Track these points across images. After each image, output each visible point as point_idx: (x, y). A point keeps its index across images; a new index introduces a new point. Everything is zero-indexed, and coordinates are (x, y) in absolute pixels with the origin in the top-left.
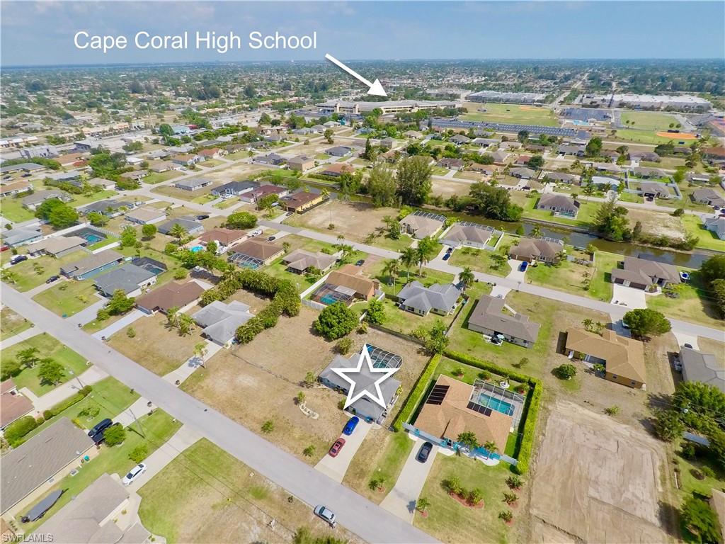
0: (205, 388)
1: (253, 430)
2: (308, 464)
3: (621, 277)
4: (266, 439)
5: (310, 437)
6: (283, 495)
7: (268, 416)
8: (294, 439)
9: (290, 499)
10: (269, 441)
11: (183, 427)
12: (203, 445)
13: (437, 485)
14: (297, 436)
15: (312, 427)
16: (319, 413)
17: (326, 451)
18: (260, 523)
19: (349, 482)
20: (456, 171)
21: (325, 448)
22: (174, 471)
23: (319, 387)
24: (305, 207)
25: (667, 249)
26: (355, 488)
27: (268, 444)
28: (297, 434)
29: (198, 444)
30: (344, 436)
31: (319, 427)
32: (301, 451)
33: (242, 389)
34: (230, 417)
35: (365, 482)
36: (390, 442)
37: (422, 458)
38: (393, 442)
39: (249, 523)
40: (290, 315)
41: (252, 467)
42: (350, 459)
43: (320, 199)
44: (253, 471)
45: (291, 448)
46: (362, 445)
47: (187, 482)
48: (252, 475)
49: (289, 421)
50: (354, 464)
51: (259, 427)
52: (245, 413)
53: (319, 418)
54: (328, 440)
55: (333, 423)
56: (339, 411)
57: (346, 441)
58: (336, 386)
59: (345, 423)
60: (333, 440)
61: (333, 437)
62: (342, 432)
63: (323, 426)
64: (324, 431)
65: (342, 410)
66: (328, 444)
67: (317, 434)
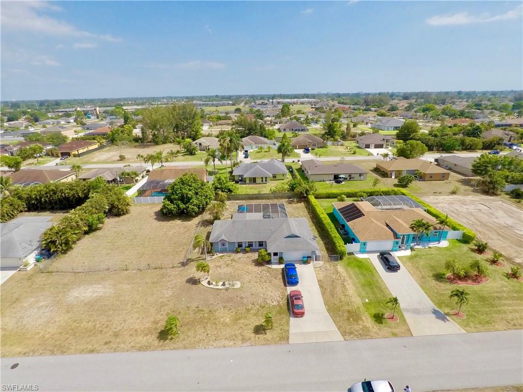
1: (144, 348)
2: (276, 343)
3: (368, 143)
4: (179, 348)
5: (248, 310)
7: (159, 317)
8: (225, 325)
10: (185, 348)
13: (433, 283)
14: (228, 320)
15: (242, 298)
16: (238, 280)
17: (285, 316)
19: (351, 333)
20: (208, 127)
21: (280, 313)
23: (214, 257)
24: (81, 151)
26: (364, 334)
27: (188, 353)
28: (225, 316)
30: (292, 289)
31: (252, 294)
32: (249, 333)
33: (85, 304)
34: (82, 352)
35: (369, 322)
36: (347, 271)
37: (392, 268)
38: (349, 269)
40: (118, 215)
42: (323, 308)
43: (96, 146)
45: (233, 338)
46: (321, 287)
49: (201, 308)
50: (334, 310)
51: (153, 339)
52: (110, 333)
53: (243, 285)
54: (275, 303)
55: (265, 282)
56: (261, 268)
57: (299, 292)
58: (237, 246)
59: (280, 276)
60: (282, 299)
61: (279, 297)
62: (285, 285)
63: (256, 291)
64: (262, 295)
65: (263, 265)
66: (280, 307)
67: (256, 303)
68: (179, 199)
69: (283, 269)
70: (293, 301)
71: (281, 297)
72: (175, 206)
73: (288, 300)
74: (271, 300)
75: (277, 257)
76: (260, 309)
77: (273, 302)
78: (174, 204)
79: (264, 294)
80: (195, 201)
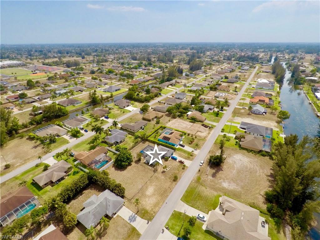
0: (152, 208)
1: (176, 184)
2: (187, 168)
6: (198, 173)
9: (199, 171)
11: (176, 210)
12: (184, 199)
17: (183, 165)
18: (207, 177)
22: (197, 204)
25: (110, 99)
26: (193, 159)
27: (181, 179)
29: (184, 201)
30: (177, 161)
32: (183, 170)
35: (191, 157)
36: (179, 151)
37: (183, 146)
39: (208, 179)
41: (191, 181)
44: (192, 181)
45: (182, 172)
46: (180, 157)
47: (200, 198)
48: (193, 181)
50: (186, 159)
52: (168, 189)
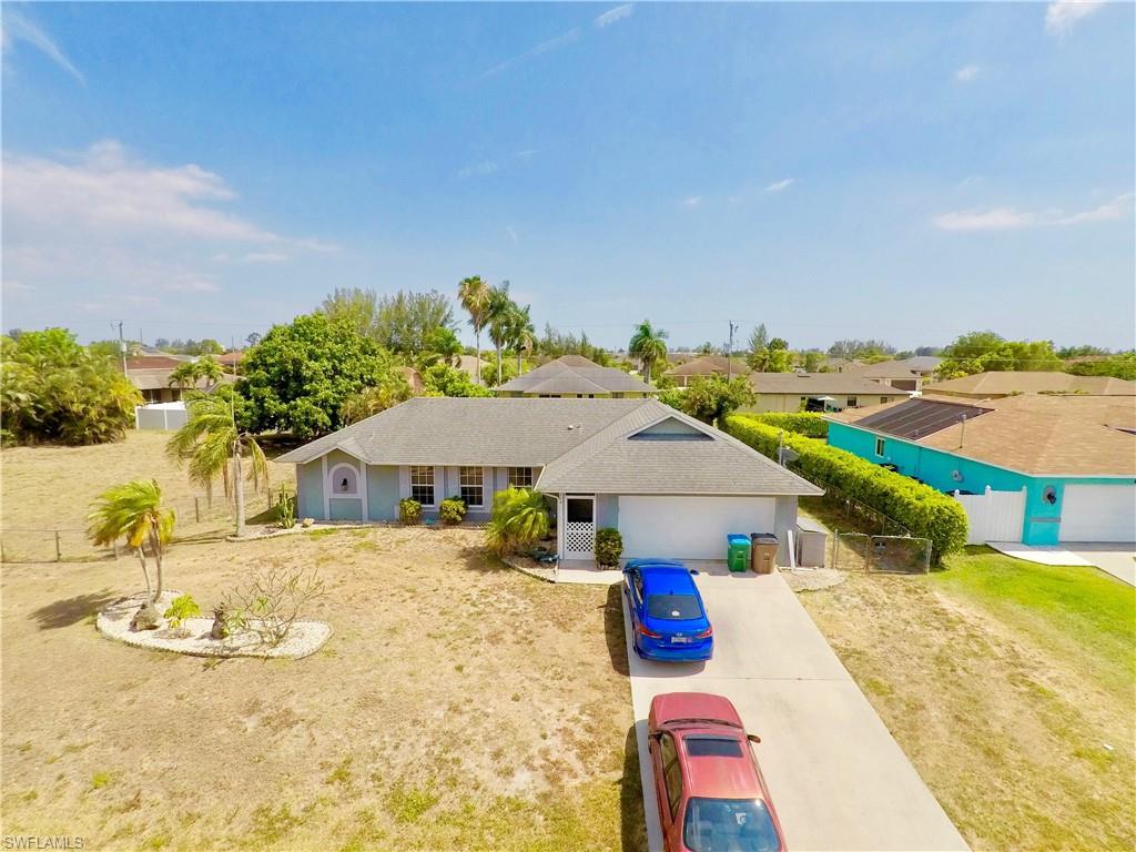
16: (329, 619)
53: (339, 645)
54: (522, 778)
55: (495, 639)
56: (491, 578)
57: (725, 704)
58: (406, 490)
59: (597, 620)
60: (586, 751)
61: (566, 732)
62: (621, 665)
63: (406, 683)
64: (440, 713)
65: (507, 567)
66: (561, 817)
67: (361, 771)
68: (270, 382)
69: (614, 590)
70: (677, 760)
71: (580, 735)
72: (251, 403)
73: (632, 764)
74: (497, 755)
75: (589, 530)
76: (382, 821)
77: (509, 773)
78: (248, 398)
79: (455, 709)
80: (325, 390)
